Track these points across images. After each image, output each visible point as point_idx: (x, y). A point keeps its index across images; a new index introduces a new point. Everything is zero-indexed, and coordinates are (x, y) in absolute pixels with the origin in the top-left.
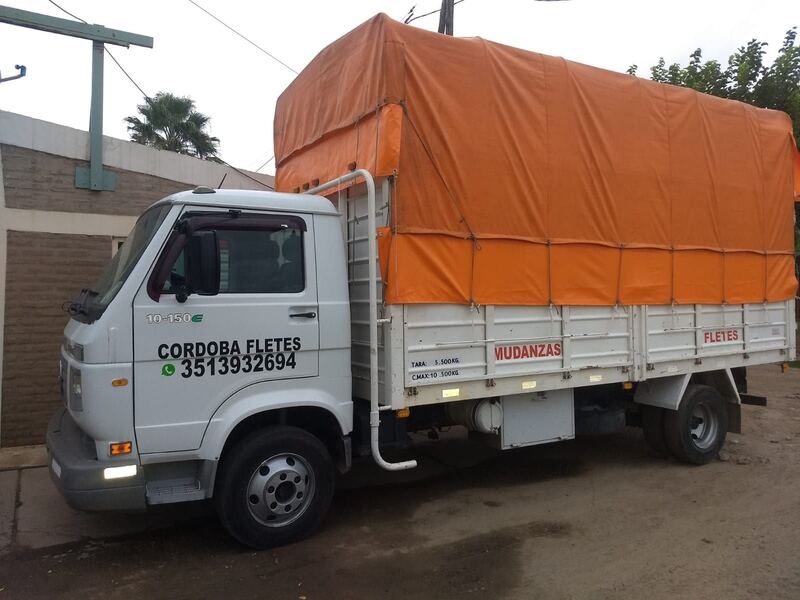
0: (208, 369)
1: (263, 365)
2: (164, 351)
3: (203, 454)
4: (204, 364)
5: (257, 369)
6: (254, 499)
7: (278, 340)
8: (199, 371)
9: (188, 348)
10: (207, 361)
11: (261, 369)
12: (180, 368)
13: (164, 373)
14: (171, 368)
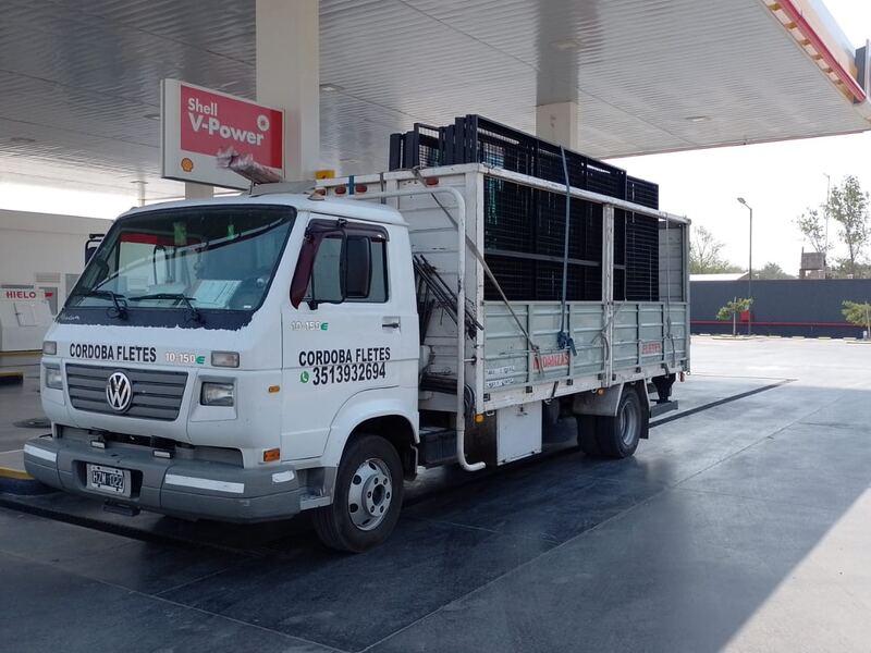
0: (330, 376)
1: (364, 375)
2: (304, 358)
3: (325, 463)
4: (327, 372)
5: (361, 378)
6: (354, 507)
7: (376, 350)
8: (324, 378)
9: (319, 356)
10: (329, 368)
11: (363, 379)
12: (312, 376)
13: (302, 380)
14: (307, 375)
